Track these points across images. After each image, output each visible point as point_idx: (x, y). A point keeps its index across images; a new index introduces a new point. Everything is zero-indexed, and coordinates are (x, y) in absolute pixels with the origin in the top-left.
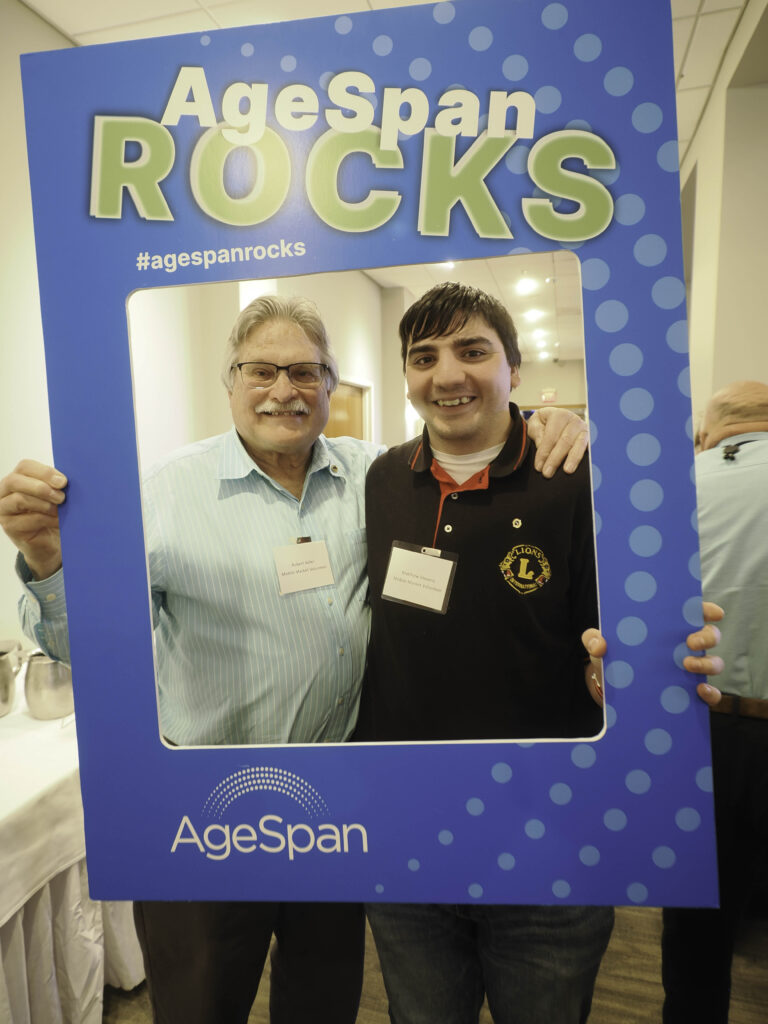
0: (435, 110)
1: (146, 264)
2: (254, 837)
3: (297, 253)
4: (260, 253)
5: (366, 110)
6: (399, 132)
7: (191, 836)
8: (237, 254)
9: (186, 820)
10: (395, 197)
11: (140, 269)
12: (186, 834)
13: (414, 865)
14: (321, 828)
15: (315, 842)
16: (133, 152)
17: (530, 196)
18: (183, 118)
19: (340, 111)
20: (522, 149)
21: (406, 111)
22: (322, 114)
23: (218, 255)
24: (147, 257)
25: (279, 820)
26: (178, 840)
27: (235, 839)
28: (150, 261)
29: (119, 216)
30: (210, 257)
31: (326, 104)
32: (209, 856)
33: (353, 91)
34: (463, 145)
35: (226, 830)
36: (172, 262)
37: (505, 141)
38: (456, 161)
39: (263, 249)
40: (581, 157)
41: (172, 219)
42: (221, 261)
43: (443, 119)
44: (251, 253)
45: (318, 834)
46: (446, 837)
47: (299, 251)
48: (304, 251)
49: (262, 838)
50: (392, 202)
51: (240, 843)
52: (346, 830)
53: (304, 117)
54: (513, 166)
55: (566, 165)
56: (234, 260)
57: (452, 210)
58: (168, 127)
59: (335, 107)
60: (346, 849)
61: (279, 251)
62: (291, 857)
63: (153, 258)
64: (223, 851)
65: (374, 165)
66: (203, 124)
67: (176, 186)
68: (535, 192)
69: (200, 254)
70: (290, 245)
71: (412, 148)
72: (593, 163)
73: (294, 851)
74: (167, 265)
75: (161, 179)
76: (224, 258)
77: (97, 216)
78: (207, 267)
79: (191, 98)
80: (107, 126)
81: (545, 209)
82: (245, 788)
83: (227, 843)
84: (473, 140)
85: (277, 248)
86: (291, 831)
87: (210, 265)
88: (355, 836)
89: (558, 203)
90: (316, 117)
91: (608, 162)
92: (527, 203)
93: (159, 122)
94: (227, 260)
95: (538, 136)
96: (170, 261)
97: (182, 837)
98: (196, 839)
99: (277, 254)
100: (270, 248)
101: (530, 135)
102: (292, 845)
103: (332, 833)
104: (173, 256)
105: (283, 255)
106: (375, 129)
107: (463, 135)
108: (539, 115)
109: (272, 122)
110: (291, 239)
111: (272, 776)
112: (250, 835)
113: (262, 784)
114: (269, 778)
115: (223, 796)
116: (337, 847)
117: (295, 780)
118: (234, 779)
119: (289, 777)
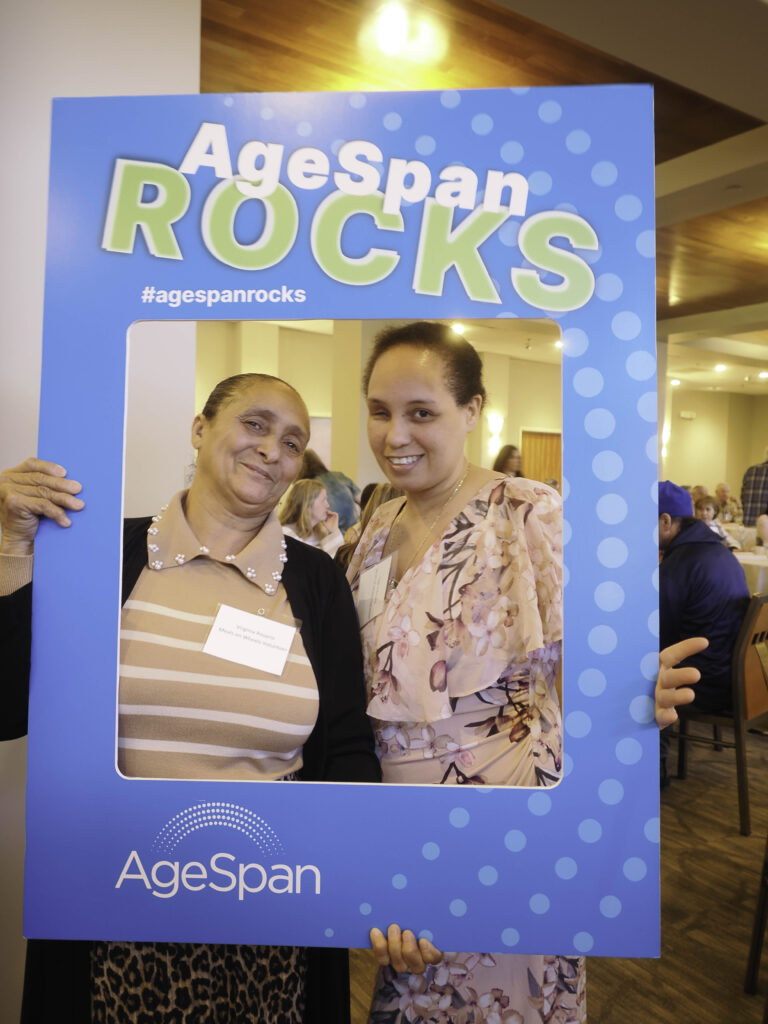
0: (436, 182)
1: (151, 298)
2: (204, 875)
3: (297, 300)
4: (262, 296)
5: (372, 177)
6: (402, 199)
7: (139, 873)
8: (240, 295)
9: (134, 854)
10: (394, 257)
11: (144, 301)
12: (133, 870)
13: (366, 910)
14: (274, 868)
15: (267, 883)
16: (150, 193)
17: (519, 266)
18: (202, 169)
19: (348, 176)
20: (514, 223)
21: (409, 181)
22: (331, 177)
23: (222, 295)
24: (153, 291)
25: (232, 858)
26: (124, 875)
27: (185, 876)
28: (155, 295)
29: (130, 251)
30: (214, 296)
31: (335, 167)
32: (155, 893)
33: (362, 158)
34: (460, 215)
35: (176, 867)
36: (176, 298)
37: (499, 215)
38: (453, 229)
39: (265, 293)
40: (567, 236)
41: (179, 257)
42: (223, 300)
43: (443, 191)
44: (253, 295)
45: (270, 874)
46: (399, 882)
47: (300, 298)
48: (304, 298)
49: (213, 877)
50: (390, 260)
51: (188, 880)
52: (299, 870)
53: (315, 177)
54: (505, 239)
55: (554, 242)
56: (236, 300)
57: (446, 273)
58: (185, 175)
59: (344, 171)
60: (298, 891)
61: (280, 296)
62: (241, 898)
63: (159, 293)
64: (170, 889)
65: (376, 226)
66: (219, 174)
67: (188, 229)
68: (524, 263)
69: (204, 292)
71: (413, 214)
73: (245, 890)
74: (171, 299)
75: (173, 222)
76: (226, 298)
77: (109, 249)
78: (209, 305)
79: (210, 151)
80: (128, 169)
81: (532, 279)
82: (203, 822)
83: (175, 880)
84: (468, 212)
85: (278, 292)
86: (243, 869)
87: (213, 304)
88: (308, 877)
89: (545, 275)
90: (325, 179)
91: (591, 243)
92: (516, 273)
93: (177, 168)
94: (230, 300)
95: (530, 212)
96: (175, 296)
97: (128, 873)
98: (143, 876)
99: (278, 299)
100: (273, 292)
101: (521, 212)
102: (242, 885)
103: (285, 873)
104: (178, 293)
105: (284, 300)
106: (380, 194)
107: (461, 207)
108: (531, 196)
109: (284, 179)
110: (292, 286)
111: (227, 811)
112: (200, 873)
113: (217, 820)
114: (225, 814)
115: (175, 831)
116: (289, 889)
117: (251, 817)
118: (190, 813)
119: (245, 814)
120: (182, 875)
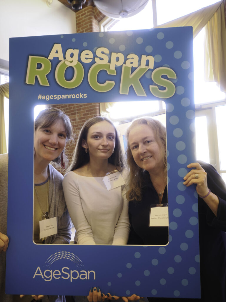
0: (126, 59)
1: (41, 98)
2: (60, 274)
3: (84, 97)
4: (74, 96)
5: (106, 58)
6: (115, 65)
7: (40, 274)
8: (67, 96)
9: (39, 268)
10: (113, 83)
11: (39, 99)
12: (38, 273)
13: (109, 284)
14: (81, 271)
15: (79, 276)
16: (39, 66)
17: (152, 85)
18: (54, 58)
19: (99, 58)
20: (150, 72)
21: (118, 59)
22: (94, 59)
23: (61, 96)
24: (41, 96)
25: (68, 269)
26: (36, 274)
27: (54, 274)
28: (42, 97)
29: (34, 84)
30: (59, 97)
32: (45, 280)
33: (103, 53)
34: (133, 69)
35: (51, 272)
37: (145, 69)
38: (131, 74)
39: (74, 95)
40: (167, 75)
41: (49, 85)
42: (62, 98)
43: (128, 62)
44: (71, 96)
45: (80, 273)
46: (120, 275)
47: (85, 97)
48: (86, 97)
49: (63, 274)
51: (55, 276)
52: (89, 272)
53: (89, 59)
54: (147, 76)
55: (162, 77)
56: (66, 98)
57: (130, 87)
58: (50, 60)
60: (89, 279)
61: (79, 96)
62: (71, 281)
63: (43, 96)
64: (49, 279)
65: (108, 74)
66: (60, 59)
67: (51, 76)
69: (56, 96)
70: (82, 95)
71: (119, 69)
72: (170, 76)
73: (72, 279)
74: (47, 98)
75: (47, 74)
76: (63, 97)
77: (28, 84)
78: (58, 100)
79: (57, 52)
80: (32, 58)
81: (156, 88)
82: (59, 257)
83: (51, 276)
84: (136, 68)
85: (79, 95)
86: (71, 272)
88: (92, 274)
89: (160, 87)
90: (92, 59)
91: (174, 77)
92: (151, 87)
93: (47, 58)
94: (64, 98)
95: (155, 68)
96: (48, 97)
97: (37, 273)
98: (41, 274)
99: (79, 97)
100: (77, 95)
101: (152, 68)
102: (72, 277)
103: (85, 273)
104: (49, 96)
105: (80, 97)
106: (109, 64)
107: (133, 67)
108: (155, 62)
109: (79, 60)
110: (83, 93)
111: (67, 254)
112: (59, 273)
113: (63, 257)
114: (66, 255)
115: (51, 260)
116: (86, 278)
117: (74, 256)
118: (55, 255)
119: (72, 255)
120: (53, 274)
